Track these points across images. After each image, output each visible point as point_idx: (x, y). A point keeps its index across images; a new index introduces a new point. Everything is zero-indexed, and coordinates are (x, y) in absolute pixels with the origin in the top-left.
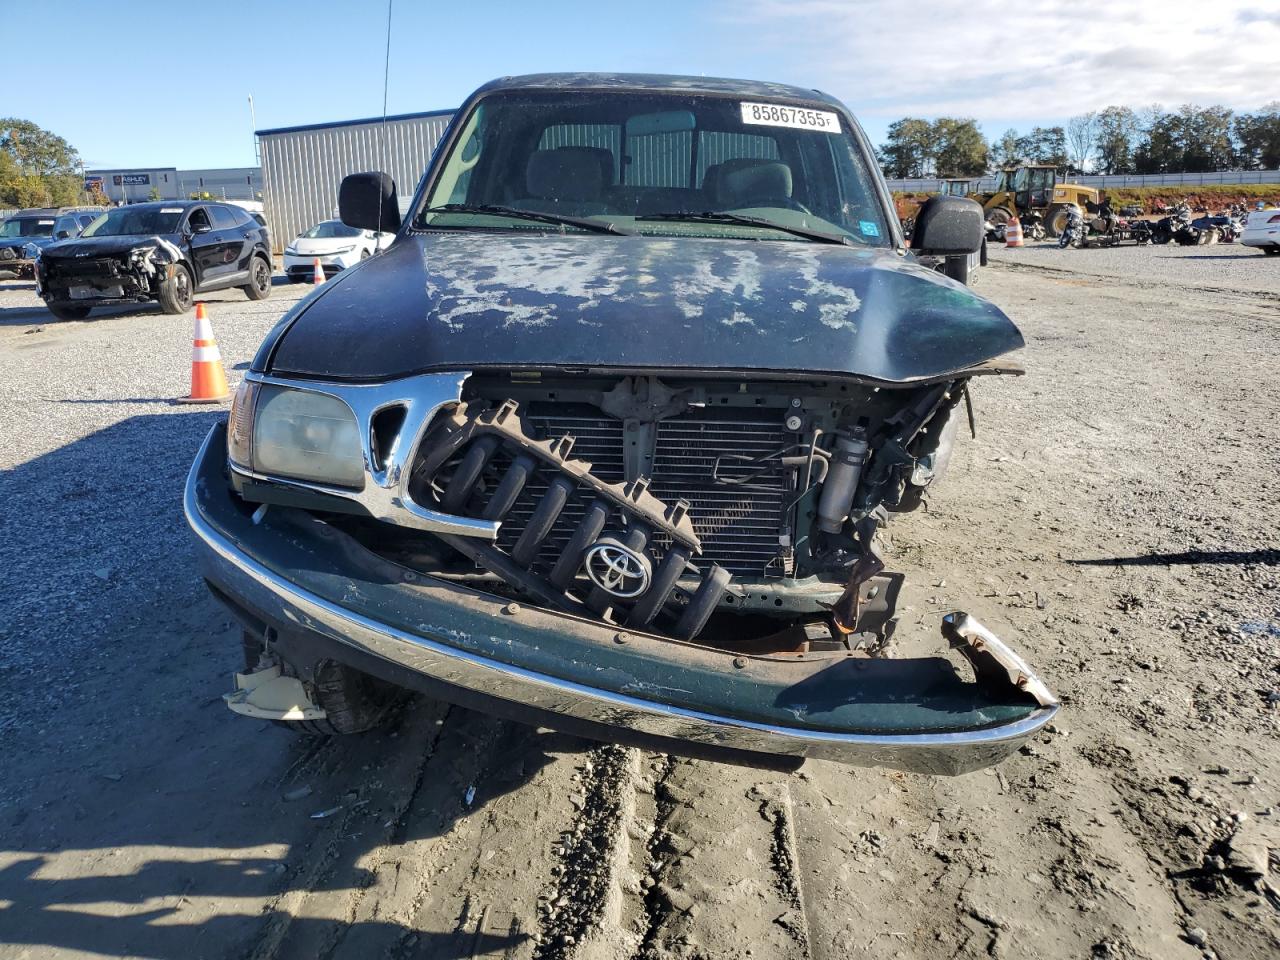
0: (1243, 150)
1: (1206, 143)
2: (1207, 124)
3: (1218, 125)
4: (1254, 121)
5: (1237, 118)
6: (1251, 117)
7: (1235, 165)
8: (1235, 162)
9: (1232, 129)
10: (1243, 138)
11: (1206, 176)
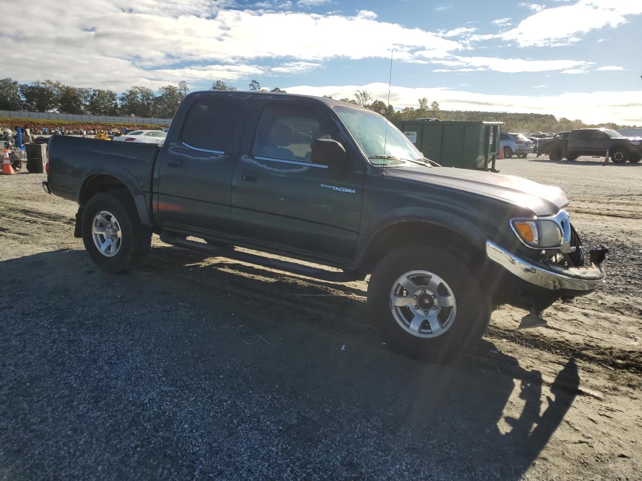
0: (27, 102)
1: (7, 96)
2: (6, 87)
3: (11, 88)
4: (29, 88)
5: (20, 86)
6: (27, 86)
7: (24, 109)
8: (24, 107)
9: (19, 91)
10: (26, 95)
11: (12, 112)
